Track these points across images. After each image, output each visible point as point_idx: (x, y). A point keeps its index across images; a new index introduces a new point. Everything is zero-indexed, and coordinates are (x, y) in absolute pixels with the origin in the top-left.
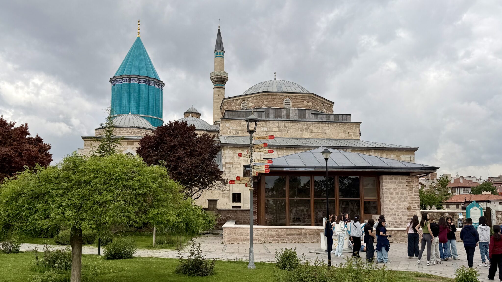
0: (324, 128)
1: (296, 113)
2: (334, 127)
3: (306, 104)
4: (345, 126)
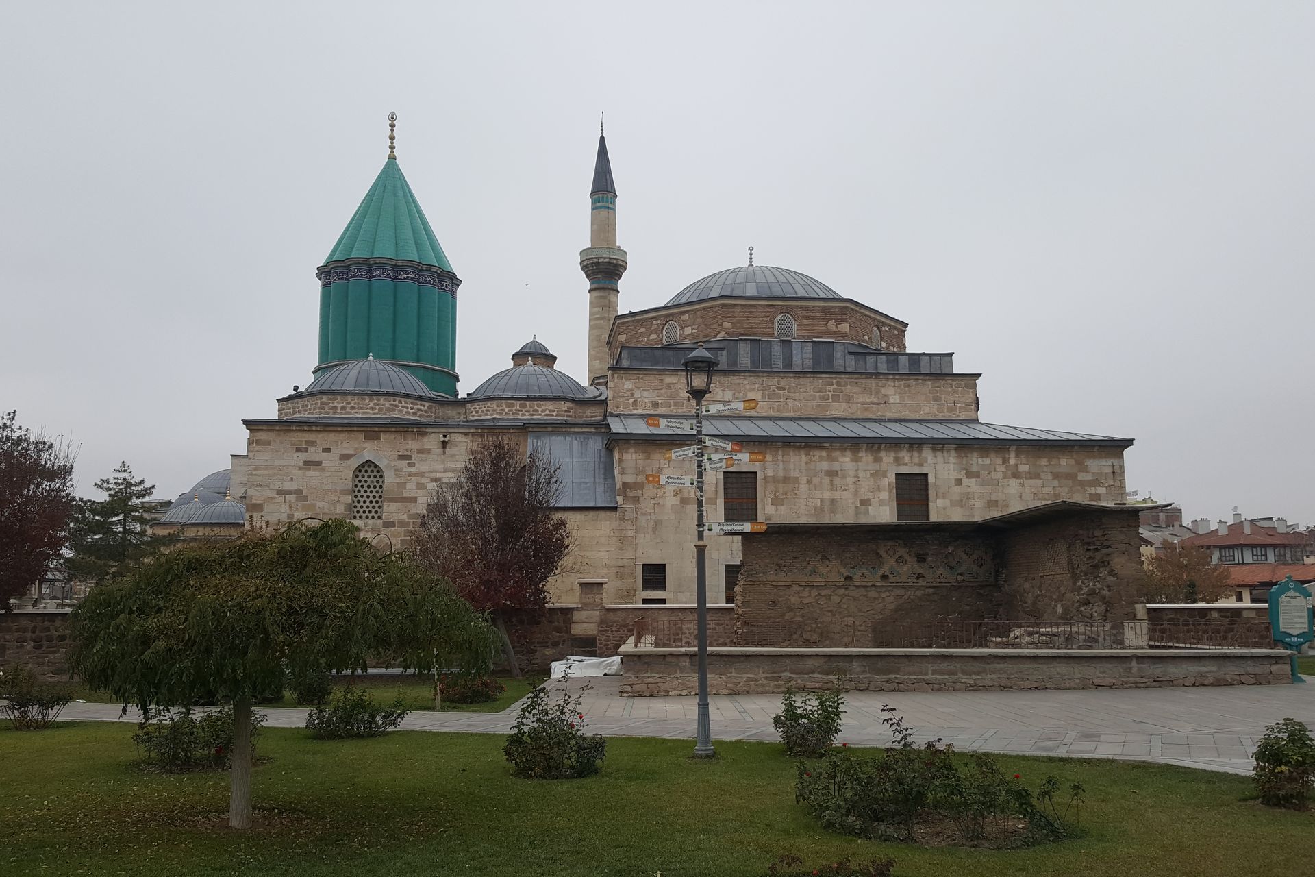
0: (883, 391)
1: (807, 351)
2: (909, 386)
3: (834, 327)
4: (937, 385)
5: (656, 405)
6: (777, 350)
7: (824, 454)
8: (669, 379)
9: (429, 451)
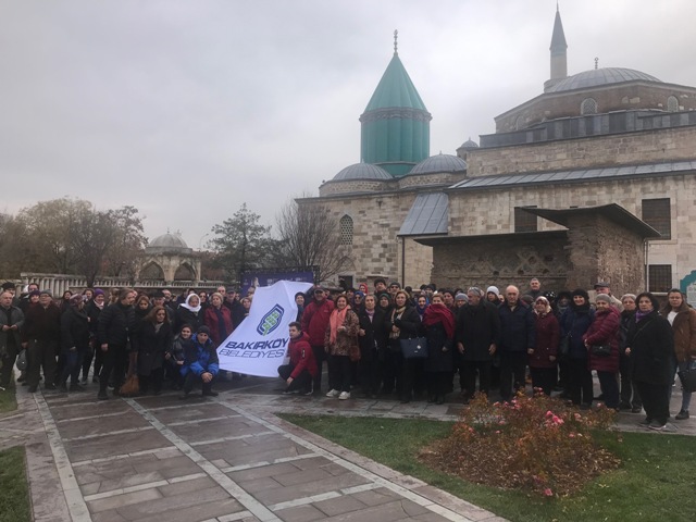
0: (662, 141)
1: (606, 121)
2: (684, 134)
3: (627, 101)
5: (496, 169)
6: (582, 124)
7: (586, 190)
8: (504, 153)
9: (372, 208)
